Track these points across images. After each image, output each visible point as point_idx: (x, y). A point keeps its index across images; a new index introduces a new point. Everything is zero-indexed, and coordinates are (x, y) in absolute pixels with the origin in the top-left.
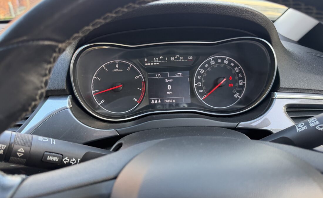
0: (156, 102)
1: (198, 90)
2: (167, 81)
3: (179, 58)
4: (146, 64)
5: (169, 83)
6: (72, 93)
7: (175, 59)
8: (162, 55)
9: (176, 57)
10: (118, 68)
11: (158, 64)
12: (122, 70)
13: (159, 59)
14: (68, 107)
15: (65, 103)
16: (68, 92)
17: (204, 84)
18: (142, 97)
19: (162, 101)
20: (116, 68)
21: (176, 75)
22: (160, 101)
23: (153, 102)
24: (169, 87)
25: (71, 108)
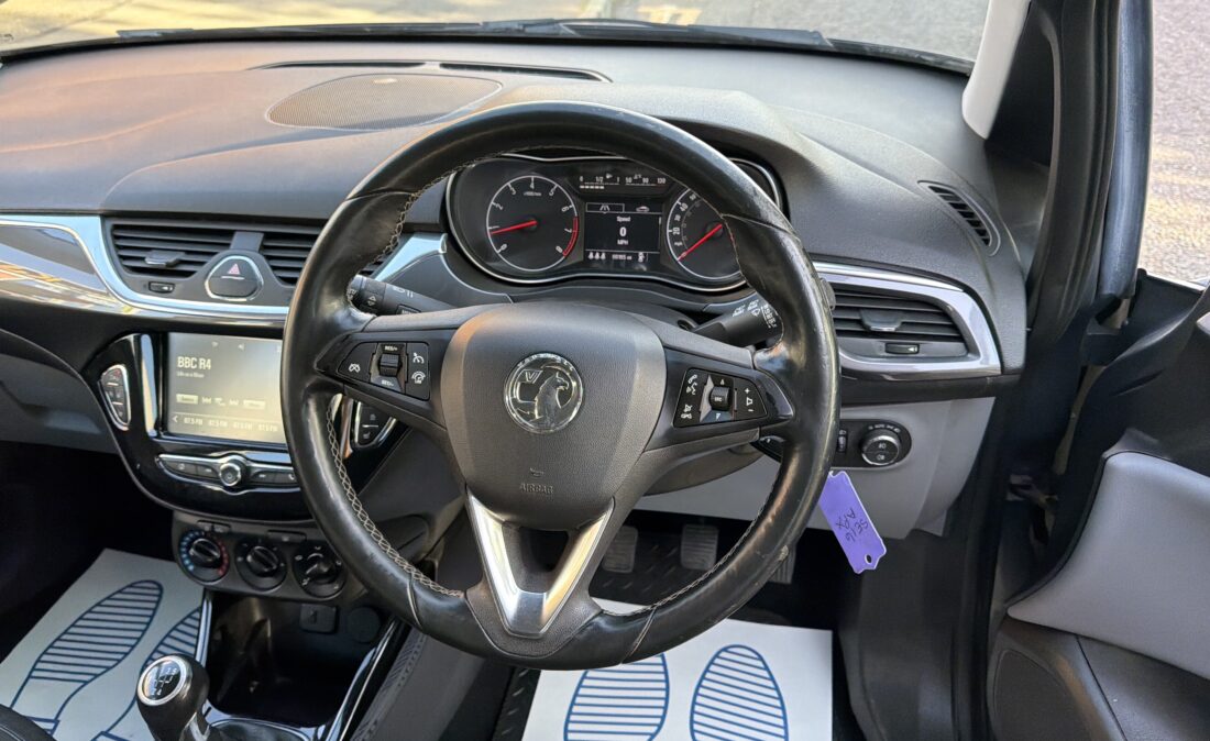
0: (597, 256)
1: (672, 242)
2: (620, 219)
3: (640, 181)
4: (582, 187)
5: (623, 224)
6: (448, 231)
7: (634, 181)
8: (610, 173)
9: (636, 178)
10: (534, 191)
11: (602, 187)
12: (539, 194)
13: (605, 180)
14: (441, 251)
15: (436, 245)
16: (442, 227)
17: (684, 232)
18: (571, 243)
19: (609, 256)
20: (531, 190)
21: (638, 210)
22: (603, 256)
23: (591, 256)
24: (623, 231)
25: (444, 255)
